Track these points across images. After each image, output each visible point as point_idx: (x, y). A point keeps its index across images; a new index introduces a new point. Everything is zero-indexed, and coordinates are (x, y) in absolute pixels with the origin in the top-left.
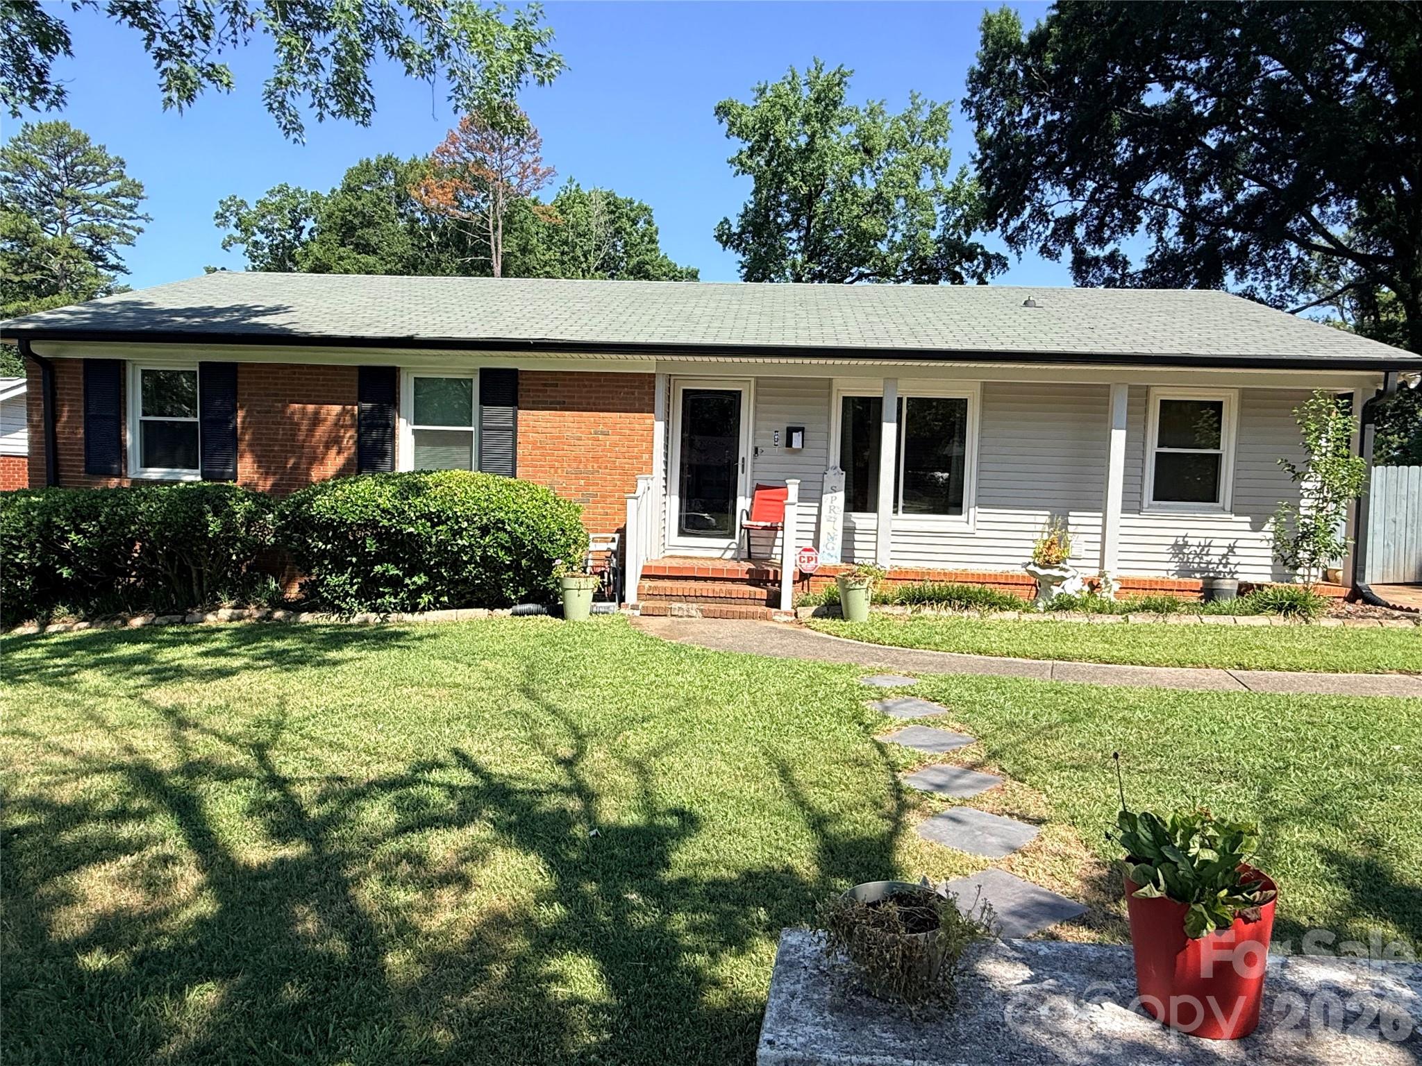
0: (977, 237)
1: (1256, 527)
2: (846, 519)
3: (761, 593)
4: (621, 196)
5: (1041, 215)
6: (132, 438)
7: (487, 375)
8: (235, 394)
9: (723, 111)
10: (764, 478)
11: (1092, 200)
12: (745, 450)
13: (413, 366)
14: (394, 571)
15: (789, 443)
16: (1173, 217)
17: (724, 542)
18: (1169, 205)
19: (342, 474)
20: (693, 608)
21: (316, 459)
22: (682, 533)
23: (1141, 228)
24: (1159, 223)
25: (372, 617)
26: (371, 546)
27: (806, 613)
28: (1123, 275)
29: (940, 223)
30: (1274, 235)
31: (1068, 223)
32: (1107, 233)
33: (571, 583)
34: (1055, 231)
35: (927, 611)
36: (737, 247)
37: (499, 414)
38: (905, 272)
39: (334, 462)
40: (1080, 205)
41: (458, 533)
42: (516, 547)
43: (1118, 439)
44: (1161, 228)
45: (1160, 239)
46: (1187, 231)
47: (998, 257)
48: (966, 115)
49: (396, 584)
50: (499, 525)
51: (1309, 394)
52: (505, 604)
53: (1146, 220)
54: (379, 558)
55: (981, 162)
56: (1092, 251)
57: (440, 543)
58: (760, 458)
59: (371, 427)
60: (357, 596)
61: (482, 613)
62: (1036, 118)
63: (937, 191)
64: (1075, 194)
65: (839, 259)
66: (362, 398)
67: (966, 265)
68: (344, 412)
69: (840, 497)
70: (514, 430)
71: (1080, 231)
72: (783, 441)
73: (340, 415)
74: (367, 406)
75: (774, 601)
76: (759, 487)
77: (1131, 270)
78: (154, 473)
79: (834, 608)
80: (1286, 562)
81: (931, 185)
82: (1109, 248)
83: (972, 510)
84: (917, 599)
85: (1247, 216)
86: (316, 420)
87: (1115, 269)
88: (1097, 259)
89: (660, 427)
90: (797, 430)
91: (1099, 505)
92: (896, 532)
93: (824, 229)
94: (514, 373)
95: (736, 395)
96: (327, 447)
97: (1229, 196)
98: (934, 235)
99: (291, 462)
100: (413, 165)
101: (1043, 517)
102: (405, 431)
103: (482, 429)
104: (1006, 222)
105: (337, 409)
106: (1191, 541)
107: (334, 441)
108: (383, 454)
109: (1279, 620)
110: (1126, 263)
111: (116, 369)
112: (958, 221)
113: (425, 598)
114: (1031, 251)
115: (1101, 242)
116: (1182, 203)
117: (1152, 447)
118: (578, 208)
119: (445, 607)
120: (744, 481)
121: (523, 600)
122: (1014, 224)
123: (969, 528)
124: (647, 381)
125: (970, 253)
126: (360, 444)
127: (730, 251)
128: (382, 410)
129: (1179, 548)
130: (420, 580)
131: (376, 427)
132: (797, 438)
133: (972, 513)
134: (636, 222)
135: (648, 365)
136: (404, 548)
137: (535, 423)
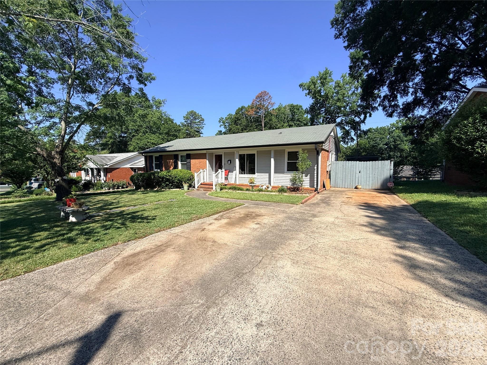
4: (295, 104)
6: (154, 165)
7: (187, 155)
8: (162, 159)
9: (301, 86)
10: (226, 169)
13: (180, 154)
14: (168, 183)
19: (173, 169)
21: (170, 167)
26: (165, 180)
33: (184, 185)
37: (189, 160)
41: (173, 178)
57: (171, 179)
58: (225, 165)
59: (176, 163)
61: (178, 189)
70: (190, 163)
74: (175, 160)
78: (156, 170)
86: (170, 162)
89: (207, 161)
94: (190, 154)
95: (221, 155)
98: (358, 104)
99: (168, 168)
102: (180, 163)
103: (187, 162)
105: (172, 160)
107: (172, 165)
108: (177, 167)
111: (152, 156)
113: (172, 187)
117: (286, 161)
118: (282, 109)
119: (174, 188)
123: (256, 177)
124: (205, 154)
126: (174, 165)
128: (177, 160)
130: (171, 184)
132: (229, 162)
133: (256, 174)
134: (298, 109)
135: (204, 152)
136: (168, 180)
137: (193, 162)
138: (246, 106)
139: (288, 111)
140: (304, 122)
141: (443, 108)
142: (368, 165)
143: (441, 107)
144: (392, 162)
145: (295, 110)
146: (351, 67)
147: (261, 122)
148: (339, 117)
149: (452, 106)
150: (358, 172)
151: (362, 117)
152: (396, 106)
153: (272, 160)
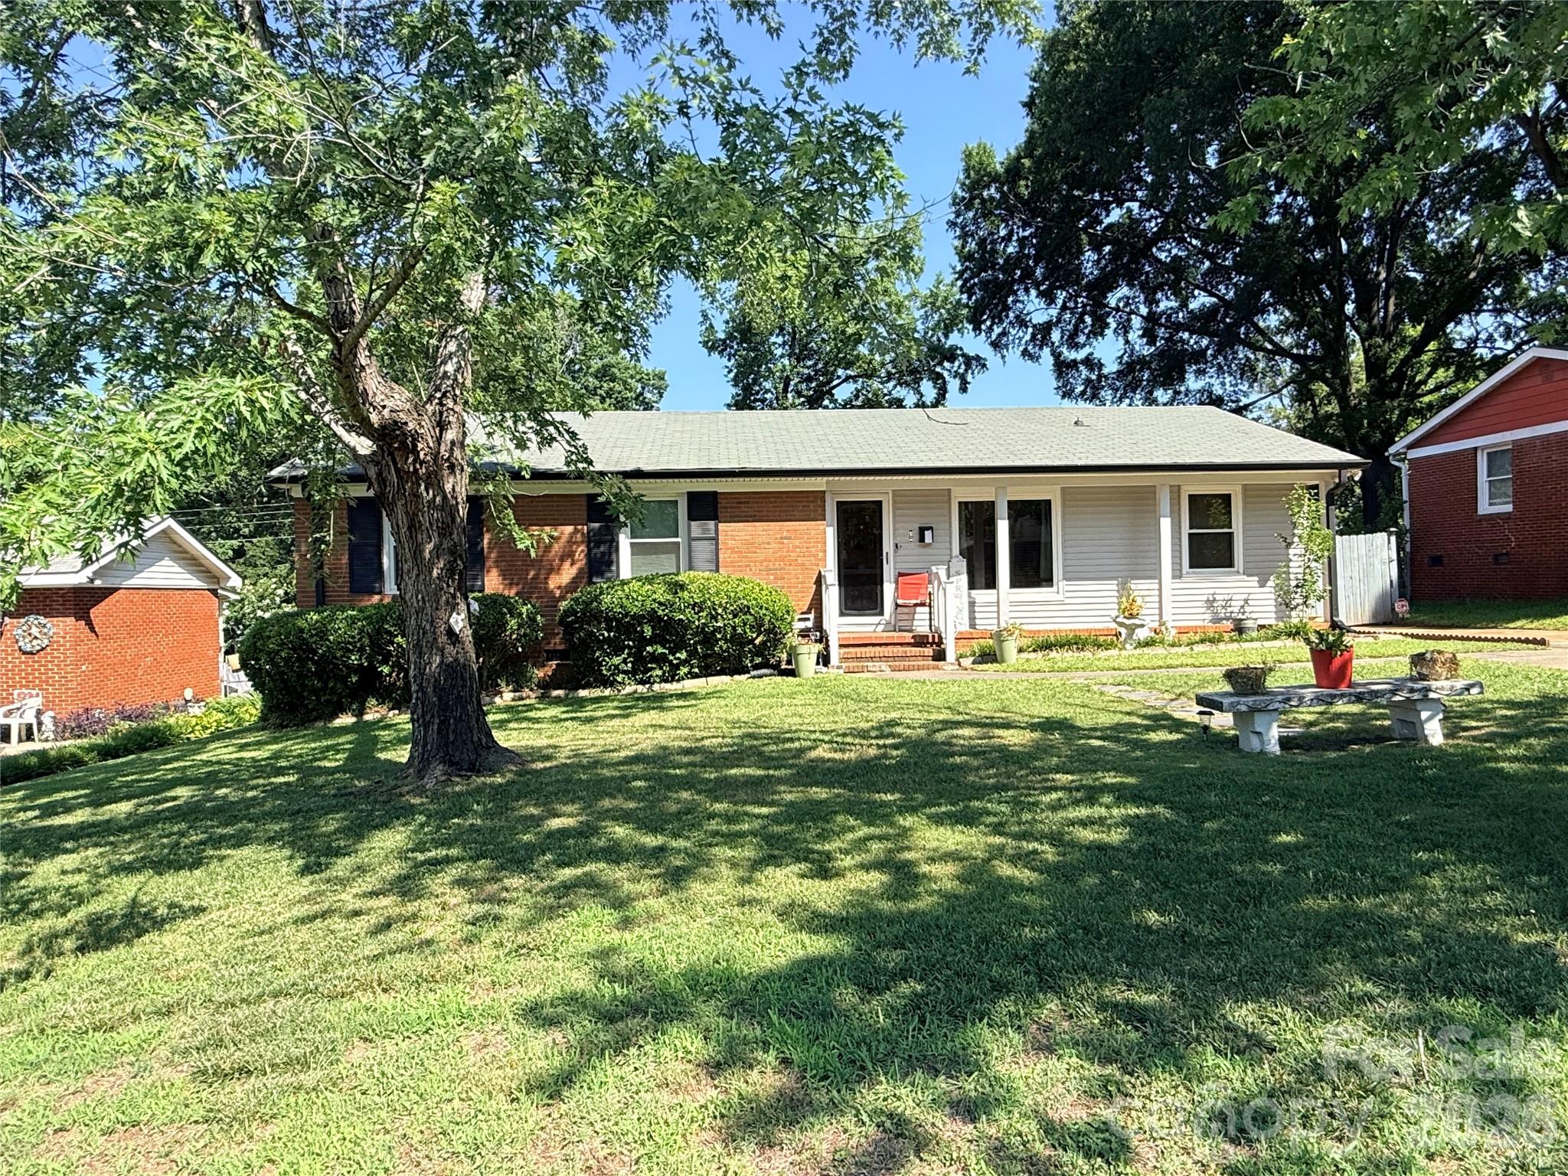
0: (954, 339)
1: (1262, 584)
2: (969, 596)
3: (929, 651)
5: (1021, 322)
6: (388, 562)
7: (693, 497)
8: (482, 521)
10: (904, 568)
11: (1064, 308)
12: (888, 546)
13: (631, 492)
14: (660, 650)
15: (922, 539)
16: (1136, 322)
17: (876, 619)
18: (1132, 312)
19: (576, 580)
20: (884, 666)
21: (553, 571)
22: (842, 614)
23: (1109, 332)
24: (1125, 328)
25: (640, 688)
26: (648, 631)
27: (967, 662)
28: (1100, 376)
29: (920, 327)
30: (1227, 341)
31: (1046, 329)
32: (1082, 339)
34: (1034, 336)
35: (1053, 654)
36: (721, 353)
38: (889, 374)
39: (568, 572)
40: (1054, 312)
43: (1166, 524)
44: (1126, 332)
45: (1127, 342)
46: (1149, 335)
47: (978, 358)
48: (951, 234)
49: (660, 660)
50: (746, 610)
51: (1291, 487)
52: (741, 671)
53: (1113, 325)
54: (651, 642)
55: (961, 273)
56: (1070, 355)
58: (900, 552)
59: (598, 544)
60: (629, 672)
61: (726, 679)
62: (1010, 234)
63: (913, 295)
64: (1050, 300)
65: (826, 364)
66: (591, 520)
67: (946, 364)
68: (576, 531)
69: (964, 578)
70: (716, 539)
71: (1056, 336)
72: (917, 537)
73: (572, 535)
74: (597, 525)
75: (940, 656)
76: (901, 575)
77: (1105, 371)
79: (988, 656)
80: (1285, 605)
81: (907, 290)
82: (1086, 351)
83: (1061, 584)
84: (1047, 646)
85: (1202, 322)
87: (1092, 370)
88: (1074, 361)
89: (830, 531)
90: (928, 529)
91: (1155, 574)
92: (1012, 603)
93: (810, 333)
94: (714, 495)
95: (880, 503)
96: (562, 560)
97: (1184, 305)
99: (532, 574)
101: (1112, 586)
102: (624, 541)
103: (691, 539)
104: (990, 329)
105: (569, 529)
106: (1218, 597)
107: (568, 555)
108: (610, 563)
109: (1289, 642)
110: (1101, 366)
112: (938, 324)
113: (684, 670)
114: (1014, 354)
115: (1076, 346)
116: (1144, 310)
117: (1186, 530)
119: (696, 676)
120: (889, 572)
121: (756, 667)
122: (997, 330)
123: (1060, 597)
124: (821, 495)
125: (951, 355)
126: (588, 555)
127: (715, 355)
128: (607, 528)
129: (1210, 603)
130: (683, 655)
131: (604, 542)
132: (928, 534)
133: (1058, 585)
135: (819, 484)
137: (733, 533)
144: (1393, 539)
151: (928, 389)
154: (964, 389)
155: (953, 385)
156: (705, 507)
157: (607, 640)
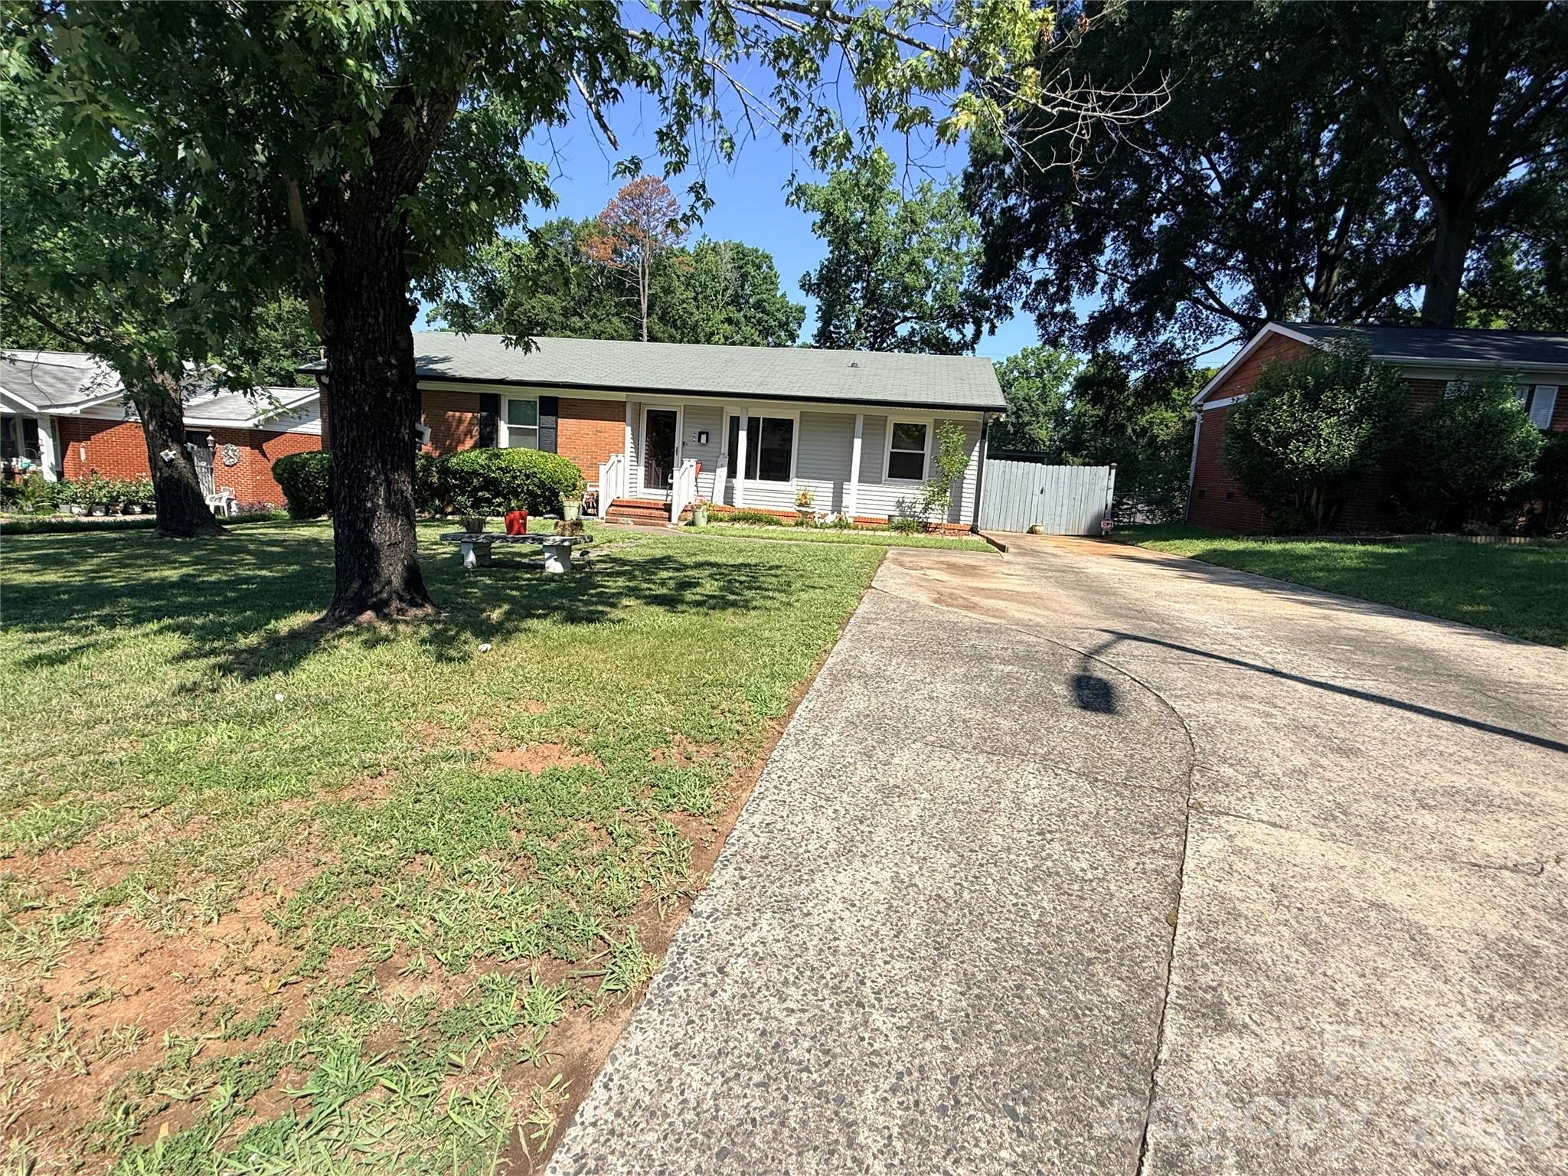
2: (727, 482)
3: (666, 515)
4: (748, 246)
5: (1024, 279)
7: (543, 400)
12: (678, 444)
13: (507, 394)
14: (487, 495)
15: (700, 440)
17: (666, 492)
20: (629, 520)
21: (460, 441)
22: (646, 487)
23: (1098, 289)
24: (1111, 287)
26: (476, 482)
27: (682, 524)
29: (965, 280)
33: (566, 503)
35: (733, 524)
36: (816, 294)
37: (549, 420)
39: (469, 443)
40: (1049, 272)
41: (515, 478)
42: (542, 485)
44: (1112, 290)
45: (1111, 299)
46: (1132, 294)
49: (489, 502)
50: (533, 474)
52: (541, 514)
53: (1100, 285)
54: (481, 488)
57: (509, 483)
58: (686, 448)
59: (487, 425)
60: (472, 507)
66: (482, 410)
68: (473, 417)
69: (725, 469)
70: (556, 429)
72: (697, 439)
73: (471, 418)
74: (484, 414)
84: (737, 519)
86: (460, 421)
89: (628, 430)
90: (704, 433)
92: (746, 489)
94: (556, 399)
95: (675, 413)
96: (466, 435)
98: (961, 289)
99: (448, 442)
100: (586, 225)
101: (830, 485)
102: (503, 428)
103: (540, 427)
105: (470, 415)
106: (907, 500)
107: (469, 432)
108: (493, 439)
109: (894, 534)
117: (888, 449)
118: (710, 257)
120: (677, 461)
121: (548, 512)
123: (792, 489)
124: (622, 405)
126: (481, 434)
128: (492, 416)
131: (489, 425)
132: (704, 437)
133: (794, 481)
134: (759, 267)
135: (621, 396)
136: (491, 484)
137: (567, 426)
138: (578, 221)
139: (726, 270)
140: (779, 315)
141: (1165, 343)
142: (1062, 475)
143: (1162, 339)
144: (1113, 472)
145: (750, 269)
146: (968, 178)
147: (634, 291)
148: (906, 319)
149: (1184, 338)
150: (1037, 491)
151: (969, 329)
152: (1068, 316)
153: (858, 443)
154: (992, 332)
155: (986, 327)
156: (551, 407)
157: (455, 486)
